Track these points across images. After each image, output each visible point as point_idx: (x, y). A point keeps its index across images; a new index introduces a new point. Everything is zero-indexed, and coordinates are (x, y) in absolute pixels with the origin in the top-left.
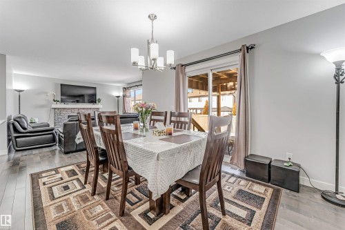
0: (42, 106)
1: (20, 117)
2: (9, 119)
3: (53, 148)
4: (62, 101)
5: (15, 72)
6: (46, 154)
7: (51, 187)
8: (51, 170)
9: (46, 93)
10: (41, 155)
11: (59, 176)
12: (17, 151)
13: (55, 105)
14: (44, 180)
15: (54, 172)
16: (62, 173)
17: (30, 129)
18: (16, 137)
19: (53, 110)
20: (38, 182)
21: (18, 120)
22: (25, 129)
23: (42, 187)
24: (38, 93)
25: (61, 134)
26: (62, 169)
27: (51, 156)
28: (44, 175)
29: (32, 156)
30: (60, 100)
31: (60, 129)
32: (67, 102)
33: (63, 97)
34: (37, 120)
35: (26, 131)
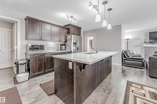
0: (138, 46)
1: (126, 51)
2: (123, 51)
3: (143, 70)
4: (150, 42)
5: (126, 31)
6: (137, 72)
7: (136, 97)
8: (139, 84)
9: (140, 39)
10: (135, 72)
11: (143, 92)
12: (125, 66)
13: (145, 45)
14: (133, 89)
15: (140, 87)
16: (145, 91)
17: (131, 57)
18: (125, 60)
19: (144, 48)
20: (130, 88)
21: (126, 52)
22: (128, 56)
23: (131, 93)
24: (136, 39)
25: (148, 63)
26: (146, 88)
27: (140, 74)
28: (134, 85)
29: (130, 71)
30: (149, 42)
31: (147, 60)
32: (154, 43)
33: (151, 40)
34: (135, 53)
35: (129, 58)
